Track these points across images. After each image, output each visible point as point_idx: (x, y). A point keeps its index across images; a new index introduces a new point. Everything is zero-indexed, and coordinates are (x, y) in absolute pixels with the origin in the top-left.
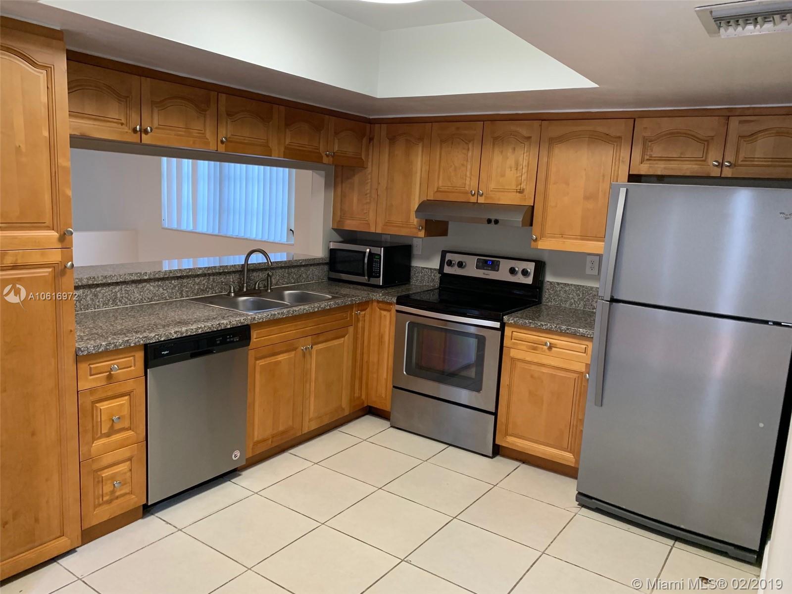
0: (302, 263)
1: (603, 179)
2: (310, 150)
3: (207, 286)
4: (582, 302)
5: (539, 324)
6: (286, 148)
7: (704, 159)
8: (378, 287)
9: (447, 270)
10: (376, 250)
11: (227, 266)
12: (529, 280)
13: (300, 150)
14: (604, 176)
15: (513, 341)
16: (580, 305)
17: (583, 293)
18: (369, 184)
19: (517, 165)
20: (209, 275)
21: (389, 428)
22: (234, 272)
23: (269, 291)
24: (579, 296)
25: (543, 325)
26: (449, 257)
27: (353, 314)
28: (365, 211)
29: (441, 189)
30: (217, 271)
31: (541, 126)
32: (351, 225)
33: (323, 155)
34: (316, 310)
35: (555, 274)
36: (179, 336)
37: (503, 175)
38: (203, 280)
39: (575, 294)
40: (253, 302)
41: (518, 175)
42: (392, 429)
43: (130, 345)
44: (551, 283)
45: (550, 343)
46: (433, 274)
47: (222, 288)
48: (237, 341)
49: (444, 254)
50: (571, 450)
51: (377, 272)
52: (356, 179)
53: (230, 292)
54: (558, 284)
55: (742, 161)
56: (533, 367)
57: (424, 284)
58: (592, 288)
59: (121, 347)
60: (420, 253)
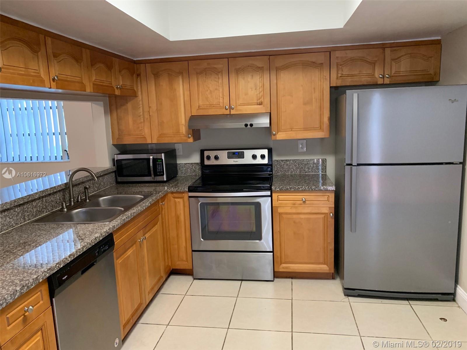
0: (101, 174)
1: (315, 91)
2: (107, 85)
3: (42, 206)
4: (298, 170)
5: (297, 188)
6: (94, 84)
7: (373, 74)
8: (164, 182)
9: (207, 162)
10: (157, 156)
11: (55, 187)
12: (266, 161)
13: (102, 85)
14: (314, 89)
15: (279, 202)
16: (297, 172)
17: (298, 164)
18: (141, 108)
19: (256, 86)
20: (43, 197)
21: (193, 281)
22: (59, 191)
23: (88, 201)
24: (296, 166)
25: (299, 188)
26: (206, 153)
27: (160, 205)
28: (141, 129)
29: (201, 107)
30: (49, 192)
31: (269, 59)
32: (128, 140)
33: (115, 88)
34: (144, 208)
35: (279, 155)
36: (72, 259)
37: (246, 94)
38: (39, 203)
39: (293, 166)
40: (86, 212)
41: (257, 93)
42: (195, 281)
43: (39, 282)
44: (277, 161)
45: (305, 199)
46: (194, 167)
47: (52, 206)
48: (108, 249)
49: (202, 152)
50: (325, 263)
51: (161, 171)
52: (129, 105)
53: (63, 208)
54: (282, 161)
55: (394, 74)
56: (295, 216)
57: (188, 174)
58: (304, 160)
59: (32, 287)
60: (182, 154)
